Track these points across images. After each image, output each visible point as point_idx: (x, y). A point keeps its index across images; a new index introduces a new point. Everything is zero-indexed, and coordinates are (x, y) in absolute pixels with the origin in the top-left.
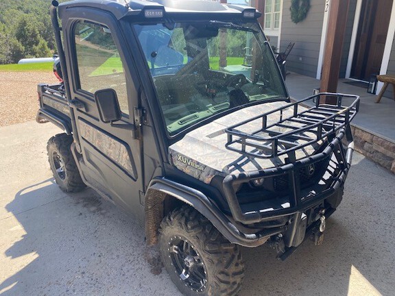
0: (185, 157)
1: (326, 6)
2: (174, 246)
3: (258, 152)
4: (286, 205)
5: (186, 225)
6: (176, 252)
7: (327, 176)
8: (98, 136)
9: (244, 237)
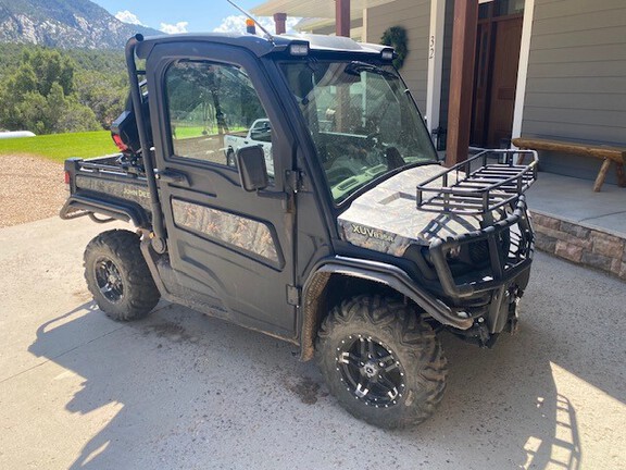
0: (363, 227)
1: (430, 52)
2: (345, 354)
3: (445, 218)
4: (487, 279)
5: (371, 316)
6: (347, 362)
7: (514, 248)
8: (214, 217)
9: (456, 315)
